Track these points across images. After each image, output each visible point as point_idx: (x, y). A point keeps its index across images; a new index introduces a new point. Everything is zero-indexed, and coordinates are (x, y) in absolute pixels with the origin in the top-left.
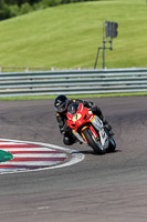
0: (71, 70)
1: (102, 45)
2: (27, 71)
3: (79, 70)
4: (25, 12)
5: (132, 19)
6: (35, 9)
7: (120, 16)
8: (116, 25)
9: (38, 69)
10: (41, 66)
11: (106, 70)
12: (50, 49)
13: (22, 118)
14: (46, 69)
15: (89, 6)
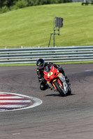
0: (34, 48)
1: (53, 32)
2: (6, 49)
3: (39, 48)
4: (5, 12)
5: (72, 15)
6: (10, 10)
7: (64, 14)
8: (62, 20)
9: (13, 47)
10: (15, 45)
11: (56, 47)
12: (20, 35)
13: (3, 78)
14: (18, 47)
15: (45, 8)
